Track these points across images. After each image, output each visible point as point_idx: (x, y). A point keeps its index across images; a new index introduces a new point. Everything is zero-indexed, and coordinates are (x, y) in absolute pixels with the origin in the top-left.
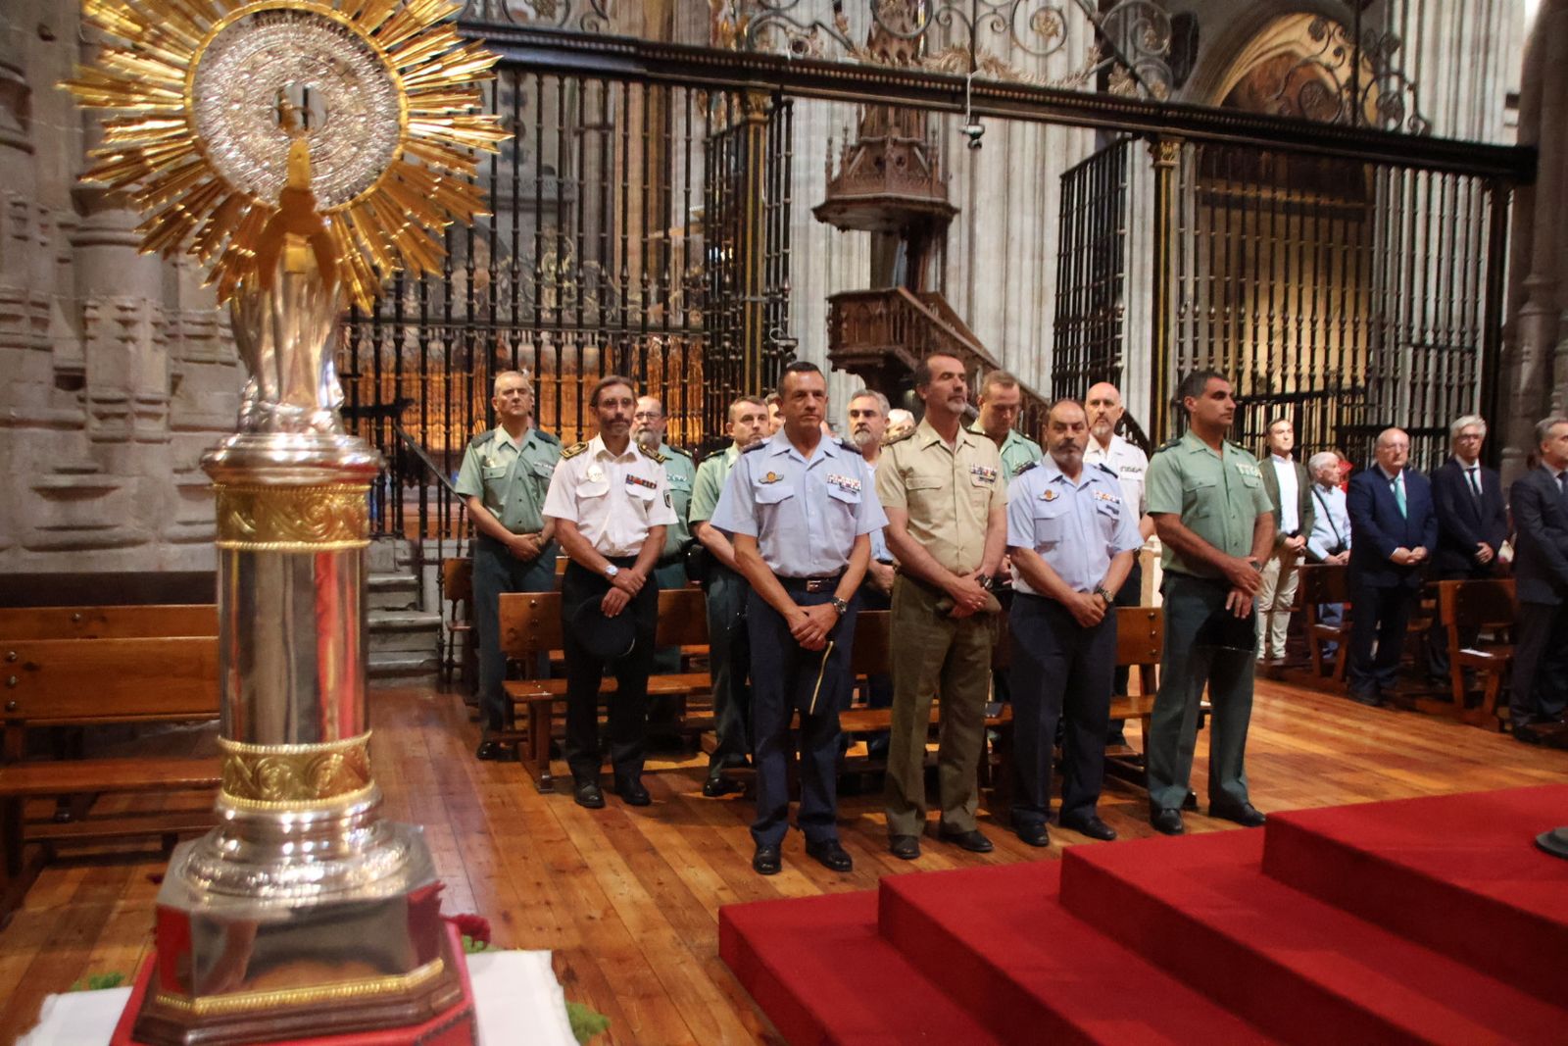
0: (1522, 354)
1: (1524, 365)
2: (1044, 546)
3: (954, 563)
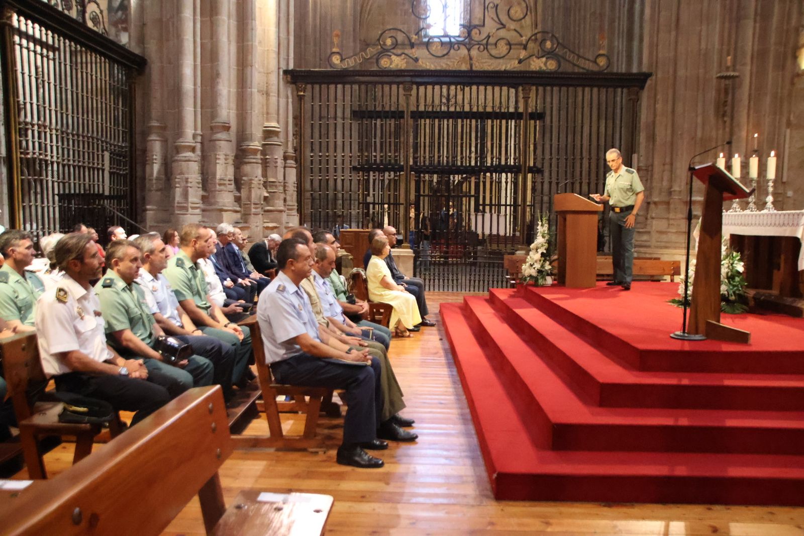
1: (155, 165)
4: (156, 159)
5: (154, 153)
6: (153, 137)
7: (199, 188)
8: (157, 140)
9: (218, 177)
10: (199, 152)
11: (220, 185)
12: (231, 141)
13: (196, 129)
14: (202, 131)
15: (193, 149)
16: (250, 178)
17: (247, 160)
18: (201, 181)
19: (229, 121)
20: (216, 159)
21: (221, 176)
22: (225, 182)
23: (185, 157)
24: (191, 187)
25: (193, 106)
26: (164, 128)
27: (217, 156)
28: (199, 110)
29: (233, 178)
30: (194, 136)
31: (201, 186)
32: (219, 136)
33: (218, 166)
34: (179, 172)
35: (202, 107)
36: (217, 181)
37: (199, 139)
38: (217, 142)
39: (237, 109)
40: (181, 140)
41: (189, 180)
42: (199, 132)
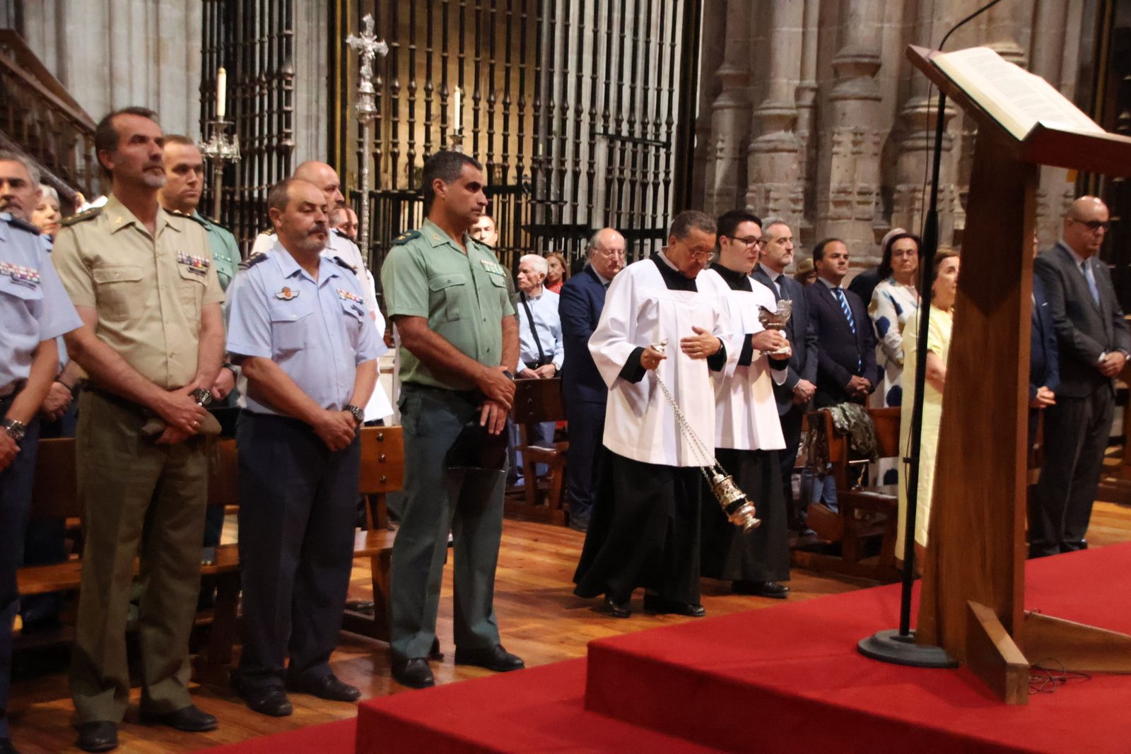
0: (716, 150)
1: (719, 162)
2: (284, 355)
3: (161, 374)
4: (722, 150)
5: (721, 136)
6: (722, 101)
7: (794, 211)
8: (728, 107)
9: (834, 185)
10: (804, 131)
11: (838, 204)
12: (878, 99)
13: (802, 77)
14: (818, 77)
15: (792, 123)
16: (912, 186)
17: (909, 143)
18: (801, 196)
19: (880, 50)
20: (834, 143)
21: (841, 182)
22: (849, 198)
23: (769, 141)
24: (775, 211)
25: (800, 21)
26: (746, 79)
27: (836, 137)
28: (813, 29)
29: (874, 187)
30: (799, 92)
31: (800, 207)
32: (846, 88)
33: (835, 161)
34: (755, 176)
35: (821, 24)
36: (831, 196)
37: (808, 98)
38: (839, 104)
39: (905, 18)
40: (764, 105)
41: (773, 195)
42: (811, 81)
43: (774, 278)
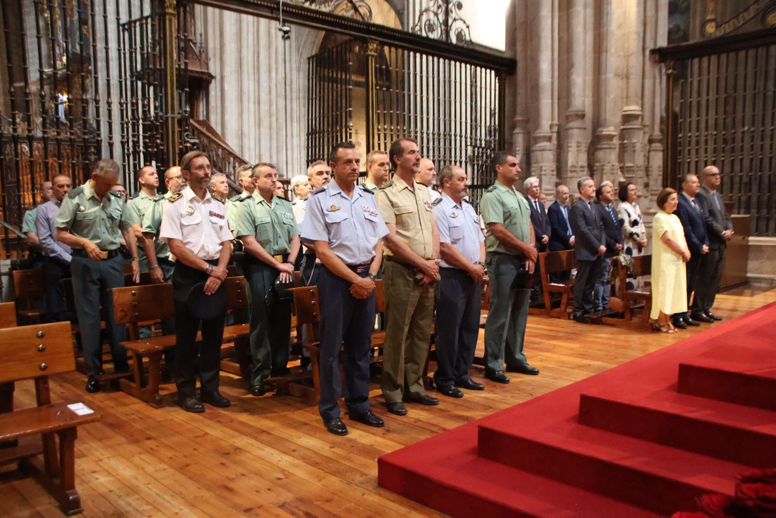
2: (454, 242)
3: (423, 253)
4: (518, 151)
5: (518, 145)
6: (517, 130)
7: (553, 175)
8: (520, 133)
9: (570, 164)
10: (555, 142)
11: (571, 172)
12: (585, 129)
13: (552, 120)
14: (559, 121)
15: (549, 139)
16: (602, 163)
17: (600, 146)
18: (555, 169)
19: (585, 109)
20: (568, 147)
21: (572, 163)
22: (576, 169)
23: (541, 146)
24: (545, 175)
25: (550, 97)
26: (527, 121)
27: (569, 145)
28: (556, 101)
29: (586, 164)
30: (551, 126)
31: (555, 173)
32: (573, 124)
33: (570, 154)
34: (535, 161)
35: (559, 99)
36: (569, 168)
37: (555, 129)
38: (570, 131)
39: (594, 96)
40: (538, 131)
41: (543, 168)
42: (556, 122)
43: (588, 202)
